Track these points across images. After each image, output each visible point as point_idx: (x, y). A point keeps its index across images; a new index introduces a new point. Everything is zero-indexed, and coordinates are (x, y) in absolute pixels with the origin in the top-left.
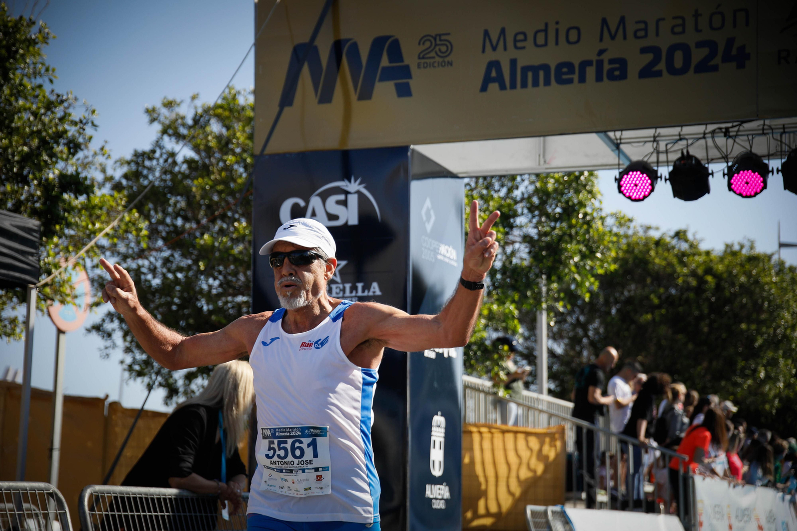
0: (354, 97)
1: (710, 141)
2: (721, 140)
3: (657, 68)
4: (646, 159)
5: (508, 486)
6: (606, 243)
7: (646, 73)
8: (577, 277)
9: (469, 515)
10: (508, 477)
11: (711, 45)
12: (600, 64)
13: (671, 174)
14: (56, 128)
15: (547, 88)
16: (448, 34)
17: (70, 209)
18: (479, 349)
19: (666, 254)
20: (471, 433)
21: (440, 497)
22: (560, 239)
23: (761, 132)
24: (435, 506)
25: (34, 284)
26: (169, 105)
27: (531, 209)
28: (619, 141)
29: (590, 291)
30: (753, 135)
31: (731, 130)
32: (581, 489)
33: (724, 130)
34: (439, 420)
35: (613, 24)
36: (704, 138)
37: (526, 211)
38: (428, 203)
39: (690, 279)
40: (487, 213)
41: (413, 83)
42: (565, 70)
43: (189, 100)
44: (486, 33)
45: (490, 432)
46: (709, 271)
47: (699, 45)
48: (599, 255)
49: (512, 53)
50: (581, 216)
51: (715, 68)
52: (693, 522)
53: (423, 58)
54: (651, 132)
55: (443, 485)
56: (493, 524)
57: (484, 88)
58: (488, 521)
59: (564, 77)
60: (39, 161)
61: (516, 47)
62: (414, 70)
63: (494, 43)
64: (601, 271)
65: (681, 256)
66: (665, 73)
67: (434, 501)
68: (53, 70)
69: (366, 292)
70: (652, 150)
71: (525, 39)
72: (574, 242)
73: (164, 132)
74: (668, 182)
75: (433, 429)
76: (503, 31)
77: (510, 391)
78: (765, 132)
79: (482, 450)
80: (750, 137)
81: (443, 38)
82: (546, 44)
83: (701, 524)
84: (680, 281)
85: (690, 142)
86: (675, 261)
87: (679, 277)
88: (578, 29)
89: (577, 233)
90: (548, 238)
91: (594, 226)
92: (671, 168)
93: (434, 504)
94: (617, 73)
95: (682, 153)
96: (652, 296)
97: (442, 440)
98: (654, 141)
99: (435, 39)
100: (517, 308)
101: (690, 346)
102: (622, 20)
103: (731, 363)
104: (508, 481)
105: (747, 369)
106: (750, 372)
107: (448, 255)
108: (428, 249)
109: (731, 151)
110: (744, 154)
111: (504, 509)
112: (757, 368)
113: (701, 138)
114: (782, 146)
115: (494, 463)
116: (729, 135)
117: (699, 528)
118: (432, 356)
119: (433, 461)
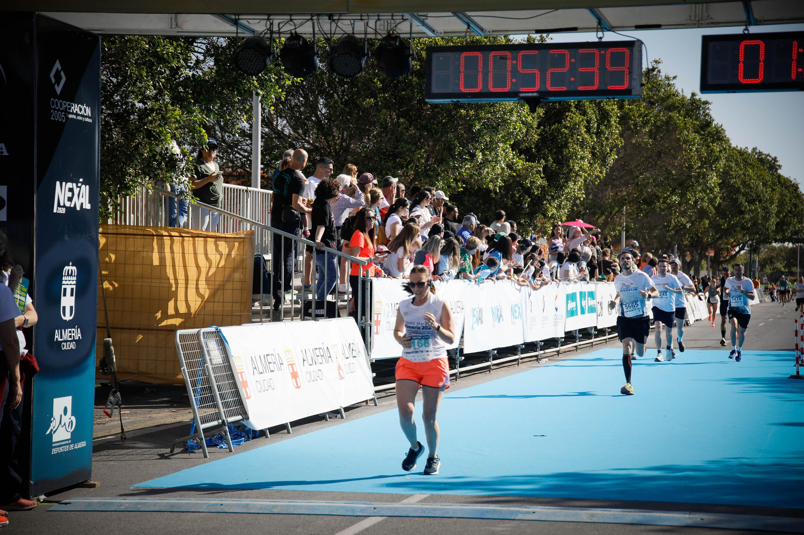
1: (315, 21)
2: (325, 23)
5: (197, 288)
9: (159, 315)
10: (197, 280)
13: (282, 52)
21: (70, 339)
23: (359, 18)
30: (354, 20)
33: (328, 15)
34: (70, 270)
36: (312, 19)
38: (58, 65)
45: (181, 236)
52: (369, 323)
55: (73, 327)
58: (175, 321)
67: (63, 343)
75: (64, 278)
78: (363, 18)
80: (352, 21)
93: (64, 346)
95: (291, 33)
97: (74, 287)
98: (268, 19)
103: (450, 149)
104: (197, 284)
105: (465, 154)
106: (469, 156)
107: (83, 112)
108: (59, 110)
109: (334, 34)
110: (346, 37)
111: (193, 311)
112: (475, 152)
113: (308, 20)
114: (376, 33)
115: (185, 266)
116: (333, 19)
117: (375, 327)
118: (62, 211)
119: (64, 308)
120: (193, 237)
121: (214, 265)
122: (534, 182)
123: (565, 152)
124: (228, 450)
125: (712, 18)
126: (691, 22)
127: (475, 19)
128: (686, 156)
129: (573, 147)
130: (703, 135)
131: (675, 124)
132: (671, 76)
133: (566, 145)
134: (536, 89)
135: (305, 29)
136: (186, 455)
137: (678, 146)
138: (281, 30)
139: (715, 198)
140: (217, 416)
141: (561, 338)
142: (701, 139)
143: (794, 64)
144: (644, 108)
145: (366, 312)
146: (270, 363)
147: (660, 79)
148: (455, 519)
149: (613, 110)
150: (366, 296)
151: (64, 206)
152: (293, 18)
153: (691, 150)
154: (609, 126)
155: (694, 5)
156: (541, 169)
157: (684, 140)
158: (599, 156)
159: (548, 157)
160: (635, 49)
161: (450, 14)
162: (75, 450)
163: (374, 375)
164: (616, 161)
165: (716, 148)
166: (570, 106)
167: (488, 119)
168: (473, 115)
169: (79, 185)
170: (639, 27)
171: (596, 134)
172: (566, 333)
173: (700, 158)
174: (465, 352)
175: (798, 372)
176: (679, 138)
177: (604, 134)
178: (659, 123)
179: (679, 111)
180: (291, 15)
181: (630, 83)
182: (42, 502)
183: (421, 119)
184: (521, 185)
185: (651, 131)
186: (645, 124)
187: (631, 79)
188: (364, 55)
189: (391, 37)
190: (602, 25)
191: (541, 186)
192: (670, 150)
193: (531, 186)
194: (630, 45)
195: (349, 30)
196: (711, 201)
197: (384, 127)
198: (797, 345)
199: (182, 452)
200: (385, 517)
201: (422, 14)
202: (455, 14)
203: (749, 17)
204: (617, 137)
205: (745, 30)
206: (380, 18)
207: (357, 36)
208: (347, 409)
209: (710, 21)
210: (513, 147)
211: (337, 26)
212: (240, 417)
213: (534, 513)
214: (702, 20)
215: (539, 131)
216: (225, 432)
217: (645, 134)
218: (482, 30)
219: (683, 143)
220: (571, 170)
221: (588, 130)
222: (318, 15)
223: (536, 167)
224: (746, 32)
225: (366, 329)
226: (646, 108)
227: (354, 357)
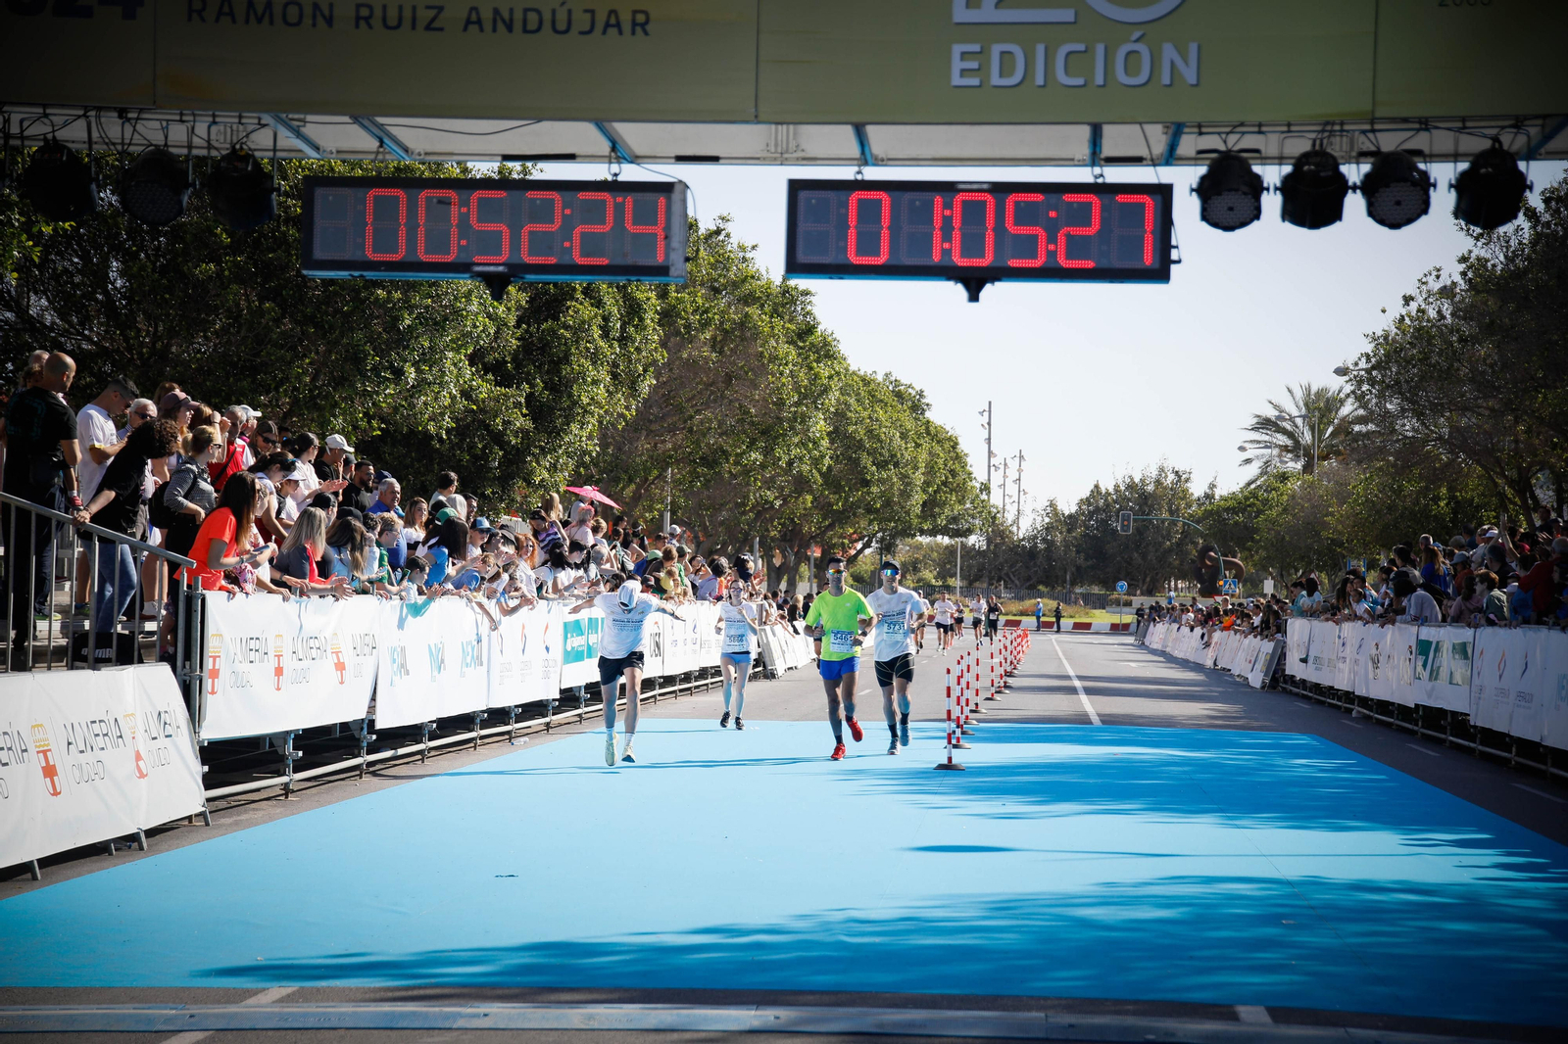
1: (93, 120)
2: (112, 124)
23: (178, 118)
30: (168, 121)
36: (86, 116)
51: (86, 12)
78: (184, 118)
80: (164, 124)
95: (46, 140)
103: (357, 359)
105: (385, 369)
106: (392, 373)
109: (130, 144)
110: (151, 152)
112: (403, 366)
113: (79, 117)
114: (210, 147)
116: (126, 117)
117: (210, 681)
122: (509, 422)
123: (565, 370)
125: (803, 150)
126: (770, 155)
127: (394, 131)
128: (773, 383)
129: (580, 362)
130: (801, 348)
131: (755, 327)
132: (749, 244)
133: (566, 359)
134: (503, 259)
135: (74, 133)
137: (762, 365)
138: (26, 133)
139: (823, 457)
141: (554, 700)
142: (799, 355)
143: (937, 235)
144: (702, 298)
145: (193, 655)
147: (729, 248)
148: (342, 1032)
149: (648, 299)
150: (193, 624)
152: (48, 111)
153: (781, 374)
154: (641, 327)
155: (773, 127)
156: (523, 400)
157: (770, 355)
158: (624, 380)
159: (535, 379)
160: (676, 196)
161: (346, 119)
163: (206, 768)
164: (654, 389)
165: (823, 370)
166: (574, 289)
167: (427, 307)
168: (399, 300)
170: (681, 159)
171: (619, 340)
172: (562, 691)
173: (797, 388)
174: (379, 726)
175: (950, 759)
176: (762, 353)
177: (633, 342)
178: (727, 326)
179: (762, 306)
180: (45, 106)
181: (667, 256)
183: (303, 305)
184: (487, 427)
185: (714, 338)
186: (705, 325)
187: (668, 249)
188: (187, 186)
189: (239, 156)
190: (618, 152)
191: (521, 430)
192: (747, 373)
193: (505, 429)
194: (666, 188)
195: (158, 138)
196: (816, 462)
197: (235, 315)
198: (949, 712)
200: (211, 1032)
201: (296, 116)
202: (356, 119)
203: (863, 152)
204: (656, 348)
205: (859, 172)
206: (217, 120)
207: (172, 150)
208: (151, 833)
209: (800, 154)
210: (473, 360)
211: (135, 130)
213: (485, 1015)
214: (787, 152)
215: (519, 333)
217: (705, 343)
218: (406, 150)
219: (769, 362)
220: (575, 403)
221: (605, 335)
222: (99, 109)
223: (513, 396)
224: (859, 177)
225: (192, 686)
226: (706, 298)
227: (167, 736)
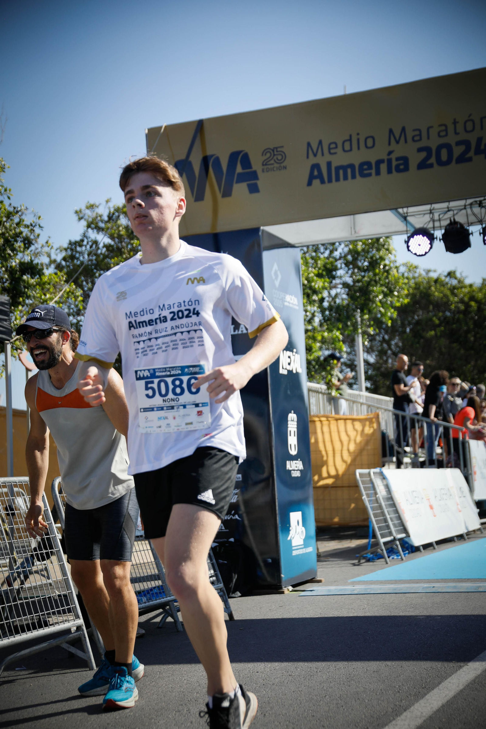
0: (219, 195)
1: (469, 211)
2: (477, 210)
3: (429, 162)
4: (425, 226)
5: (342, 456)
6: (400, 284)
7: (422, 165)
8: (382, 310)
9: (316, 478)
10: (342, 450)
11: (467, 143)
12: (390, 161)
13: (443, 235)
14: (15, 231)
15: (354, 180)
16: (282, 147)
17: (29, 286)
18: (317, 364)
19: (442, 288)
20: (314, 421)
21: (296, 469)
22: (369, 284)
24: (293, 475)
25: (9, 340)
26: (91, 207)
27: (347, 264)
28: (406, 215)
29: (391, 318)
31: (483, 202)
32: (392, 455)
33: (478, 202)
34: (292, 416)
35: (397, 134)
36: (465, 208)
37: (343, 266)
38: (275, 267)
39: (460, 305)
40: (317, 269)
41: (260, 183)
42: (365, 167)
43: (104, 203)
44: (309, 145)
45: (328, 420)
46: (472, 298)
47: (458, 143)
48: (396, 293)
49: (328, 157)
50: (382, 267)
51: (470, 159)
52: (470, 472)
53: (266, 165)
54: (428, 207)
55: (297, 460)
56: (333, 483)
57: (310, 184)
58: (330, 481)
59: (366, 172)
60: (5, 255)
61: (330, 153)
62: (260, 174)
63: (315, 150)
64: (398, 304)
65: (453, 289)
66: (435, 165)
67: (292, 472)
68: (10, 190)
69: (237, 331)
70: (429, 219)
71: (336, 147)
72: (379, 285)
73: (89, 226)
74: (442, 241)
75: (289, 423)
76: (320, 142)
77: (340, 391)
79: (323, 433)
81: (279, 150)
82: (351, 150)
83: (475, 473)
84: (453, 307)
85: (455, 212)
86: (448, 293)
87: (451, 304)
88: (373, 138)
89: (380, 279)
90: (360, 284)
91: (391, 273)
92: (443, 231)
94: (402, 167)
95: (451, 220)
96: (434, 319)
97: (296, 430)
98: (431, 213)
99: (273, 151)
100: (341, 334)
101: (462, 351)
102: (403, 129)
104: (341, 453)
107: (292, 302)
108: (278, 299)
111: (340, 472)
115: (332, 441)
117: (474, 476)
118: (285, 372)
119: (291, 445)
120: (337, 420)
121: (352, 438)
124: (400, 559)
136: (371, 563)
140: (390, 534)
145: (468, 465)
146: (415, 497)
150: (466, 453)
151: (286, 369)
162: (306, 553)
163: (478, 510)
169: (294, 353)
180: (449, 202)
182: (291, 591)
199: (366, 562)
208: (467, 535)
212: (403, 535)
216: (397, 546)
225: (469, 477)
227: (464, 497)
